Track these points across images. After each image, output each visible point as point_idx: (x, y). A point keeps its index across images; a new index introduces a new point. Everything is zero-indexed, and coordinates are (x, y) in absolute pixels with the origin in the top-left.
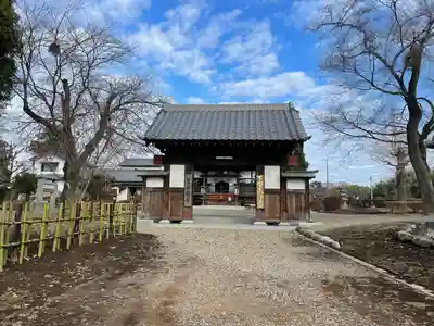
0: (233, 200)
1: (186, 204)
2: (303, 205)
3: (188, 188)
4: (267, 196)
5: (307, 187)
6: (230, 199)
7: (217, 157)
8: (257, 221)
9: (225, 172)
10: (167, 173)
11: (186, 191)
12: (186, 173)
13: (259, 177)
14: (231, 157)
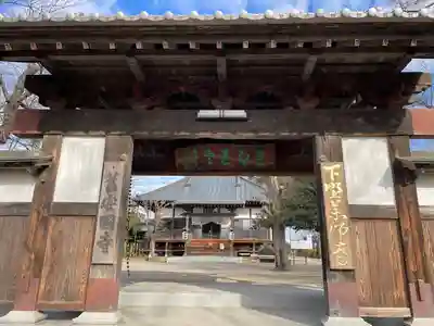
0: (227, 248)
3: (108, 205)
6: (222, 247)
7: (203, 113)
8: (336, 314)
9: (216, 210)
10: (49, 157)
11: (101, 212)
12: (106, 158)
13: (328, 169)
14: (241, 113)
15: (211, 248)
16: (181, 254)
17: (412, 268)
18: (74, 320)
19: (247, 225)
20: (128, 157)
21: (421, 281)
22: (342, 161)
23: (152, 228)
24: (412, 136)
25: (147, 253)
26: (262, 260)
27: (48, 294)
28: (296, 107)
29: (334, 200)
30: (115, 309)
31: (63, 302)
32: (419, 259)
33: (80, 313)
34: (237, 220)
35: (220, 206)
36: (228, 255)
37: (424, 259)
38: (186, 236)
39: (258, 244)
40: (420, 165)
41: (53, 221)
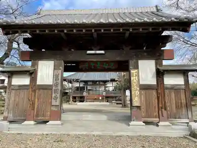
0: (102, 99)
1: (54, 103)
2: (184, 101)
3: (56, 85)
4: (143, 92)
5: (187, 81)
6: (100, 98)
7: (89, 52)
8: (134, 120)
9: (98, 83)
10: (34, 68)
11: (54, 88)
12: (54, 69)
13: (133, 72)
14: (103, 52)
15: (96, 99)
16: (83, 101)
17: (160, 106)
18: (47, 123)
19: (111, 89)
20: (62, 68)
21: (163, 110)
22: (138, 68)
23: (71, 90)
24: (164, 59)
25: (69, 101)
26: (117, 104)
27: (37, 115)
28: (123, 49)
29: (135, 83)
30: (60, 120)
31: (43, 118)
32: (163, 103)
33: (48, 121)
34: (107, 87)
35: (99, 81)
36: (103, 102)
37: (165, 102)
38: (85, 94)
39: (116, 97)
40: (164, 71)
41: (37, 91)
